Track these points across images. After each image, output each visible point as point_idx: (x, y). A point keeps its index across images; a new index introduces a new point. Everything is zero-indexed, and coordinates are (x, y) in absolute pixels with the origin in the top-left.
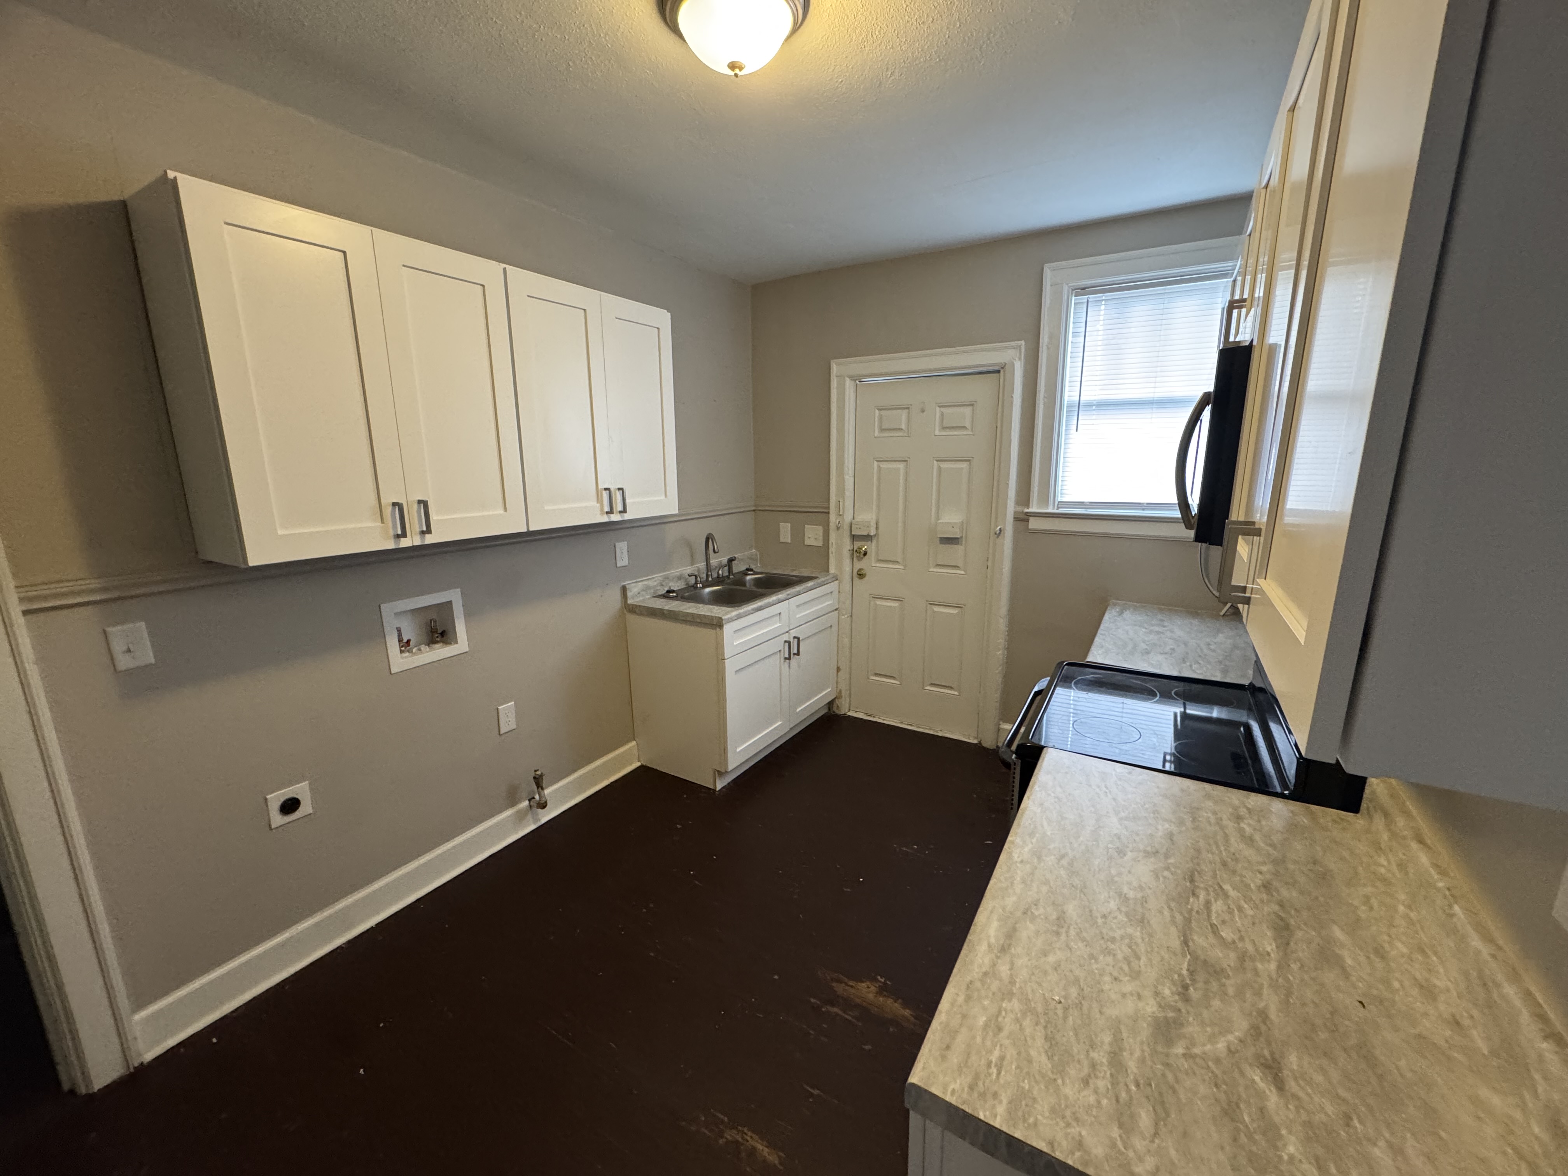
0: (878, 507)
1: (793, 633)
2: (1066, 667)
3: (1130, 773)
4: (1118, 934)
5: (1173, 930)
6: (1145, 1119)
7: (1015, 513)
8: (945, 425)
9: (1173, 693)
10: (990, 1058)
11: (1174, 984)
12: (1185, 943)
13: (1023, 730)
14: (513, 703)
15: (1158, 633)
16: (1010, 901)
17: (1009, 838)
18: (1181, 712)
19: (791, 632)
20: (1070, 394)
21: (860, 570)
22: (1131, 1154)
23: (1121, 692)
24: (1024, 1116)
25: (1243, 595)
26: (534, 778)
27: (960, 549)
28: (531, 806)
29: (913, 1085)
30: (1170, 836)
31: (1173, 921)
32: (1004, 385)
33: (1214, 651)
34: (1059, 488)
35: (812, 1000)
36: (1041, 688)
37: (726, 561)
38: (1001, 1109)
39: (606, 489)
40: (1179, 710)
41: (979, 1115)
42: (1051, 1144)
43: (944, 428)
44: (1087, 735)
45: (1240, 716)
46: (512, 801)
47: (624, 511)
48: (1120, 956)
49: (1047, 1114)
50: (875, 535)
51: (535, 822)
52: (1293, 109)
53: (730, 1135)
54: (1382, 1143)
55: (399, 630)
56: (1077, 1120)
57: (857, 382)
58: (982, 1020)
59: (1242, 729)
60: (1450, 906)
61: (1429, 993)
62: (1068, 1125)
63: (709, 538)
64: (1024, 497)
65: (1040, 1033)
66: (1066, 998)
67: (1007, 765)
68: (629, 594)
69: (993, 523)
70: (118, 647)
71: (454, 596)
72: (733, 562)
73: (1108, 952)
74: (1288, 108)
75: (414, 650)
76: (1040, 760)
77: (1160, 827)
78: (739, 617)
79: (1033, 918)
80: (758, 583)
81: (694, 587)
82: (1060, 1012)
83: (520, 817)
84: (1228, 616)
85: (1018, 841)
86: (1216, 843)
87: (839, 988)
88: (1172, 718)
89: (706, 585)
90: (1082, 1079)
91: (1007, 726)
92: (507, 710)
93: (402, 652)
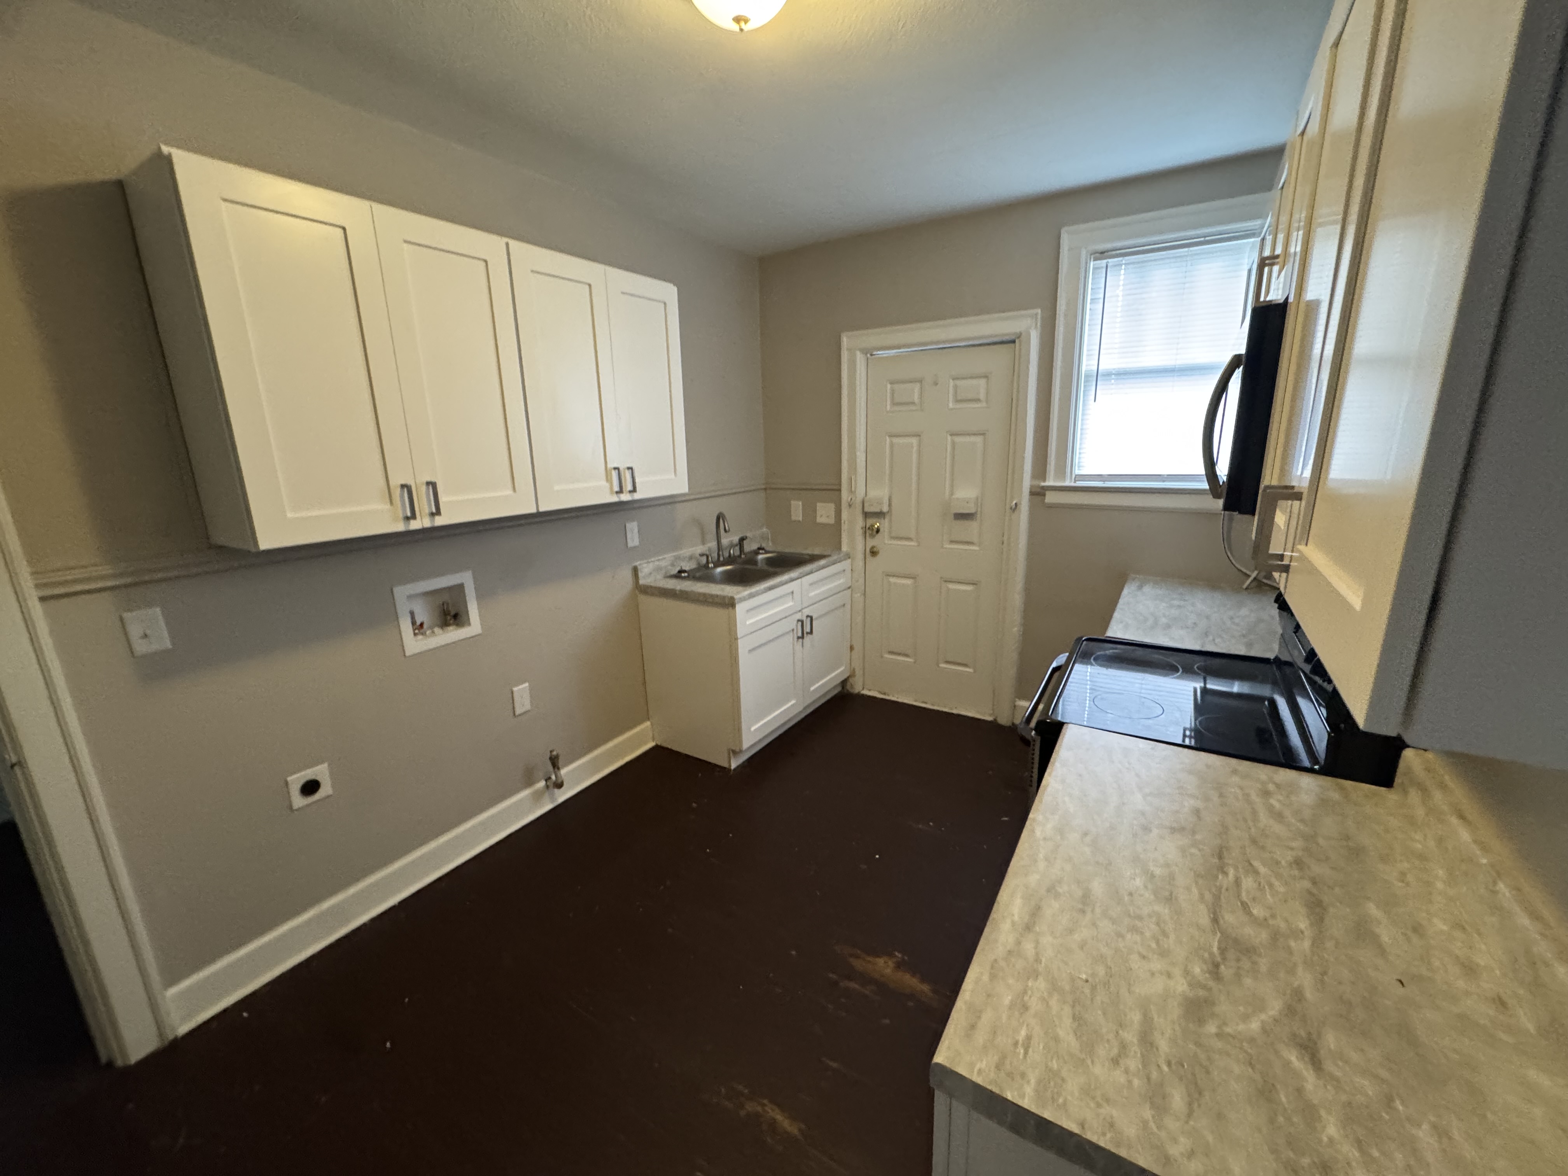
0: (891, 480)
1: (807, 612)
2: (1085, 643)
3: (1152, 749)
4: (1146, 911)
5: (1202, 907)
6: (1178, 1099)
7: (1032, 487)
8: (959, 398)
9: (1195, 667)
10: (1017, 1038)
11: (1205, 962)
12: (1215, 920)
13: (1041, 707)
14: (527, 684)
15: (1179, 607)
16: (1034, 879)
17: (1031, 816)
18: (1201, 688)
19: (804, 611)
20: (1088, 364)
21: (873, 547)
22: (1163, 1134)
23: (1140, 668)
24: (1053, 1098)
25: (1280, 563)
26: (551, 758)
27: (974, 525)
28: (547, 787)
29: (937, 1064)
30: (1197, 812)
31: (1202, 896)
32: (1020, 355)
33: (1238, 625)
34: (1076, 460)
35: (831, 975)
36: (1059, 664)
37: (737, 540)
38: (1029, 1090)
39: (615, 469)
40: (1199, 685)
41: (1006, 1095)
42: (1082, 1125)
43: (957, 401)
44: (1108, 711)
45: (1263, 690)
46: (529, 782)
47: (634, 490)
48: (1148, 934)
49: (1077, 1094)
50: (888, 512)
51: (552, 801)
52: (1336, 44)
53: (751, 1107)
54: (1425, 1126)
55: (412, 614)
56: (1108, 1101)
57: (869, 355)
58: (1007, 1000)
59: (1266, 703)
60: (1495, 883)
61: (1470, 970)
62: (1099, 1105)
63: (720, 518)
64: (1040, 470)
65: (1067, 1011)
66: (1093, 975)
67: (1026, 742)
68: (640, 575)
69: (1009, 497)
70: (135, 631)
71: (466, 579)
72: (745, 542)
73: (1134, 929)
74: (1330, 45)
75: (428, 632)
76: (1061, 737)
77: (1186, 804)
78: (752, 596)
79: (1057, 896)
80: (770, 562)
81: (706, 566)
82: (1087, 991)
83: (537, 797)
84: (1252, 588)
85: (1040, 818)
86: (1245, 820)
87: (858, 964)
88: (1192, 693)
89: (718, 564)
90: (1112, 1059)
91: (1023, 703)
92: (522, 691)
93: (415, 634)
